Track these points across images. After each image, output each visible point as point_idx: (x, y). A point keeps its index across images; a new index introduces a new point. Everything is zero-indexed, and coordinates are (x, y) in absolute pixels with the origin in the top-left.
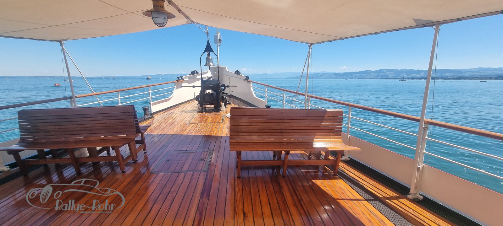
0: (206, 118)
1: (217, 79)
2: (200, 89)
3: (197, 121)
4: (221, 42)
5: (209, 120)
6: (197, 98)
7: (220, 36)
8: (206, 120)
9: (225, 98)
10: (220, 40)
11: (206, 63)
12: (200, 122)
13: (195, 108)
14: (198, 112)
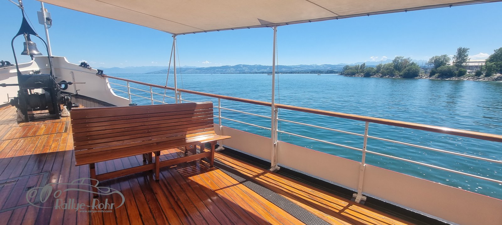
0: (34, 129)
1: (49, 74)
2: (18, 88)
3: (17, 135)
4: (51, 23)
5: (42, 132)
6: (14, 102)
7: (49, 14)
8: (35, 132)
9: (68, 99)
10: (48, 19)
11: (25, 50)
12: (25, 136)
13: (11, 117)
14: (19, 122)
